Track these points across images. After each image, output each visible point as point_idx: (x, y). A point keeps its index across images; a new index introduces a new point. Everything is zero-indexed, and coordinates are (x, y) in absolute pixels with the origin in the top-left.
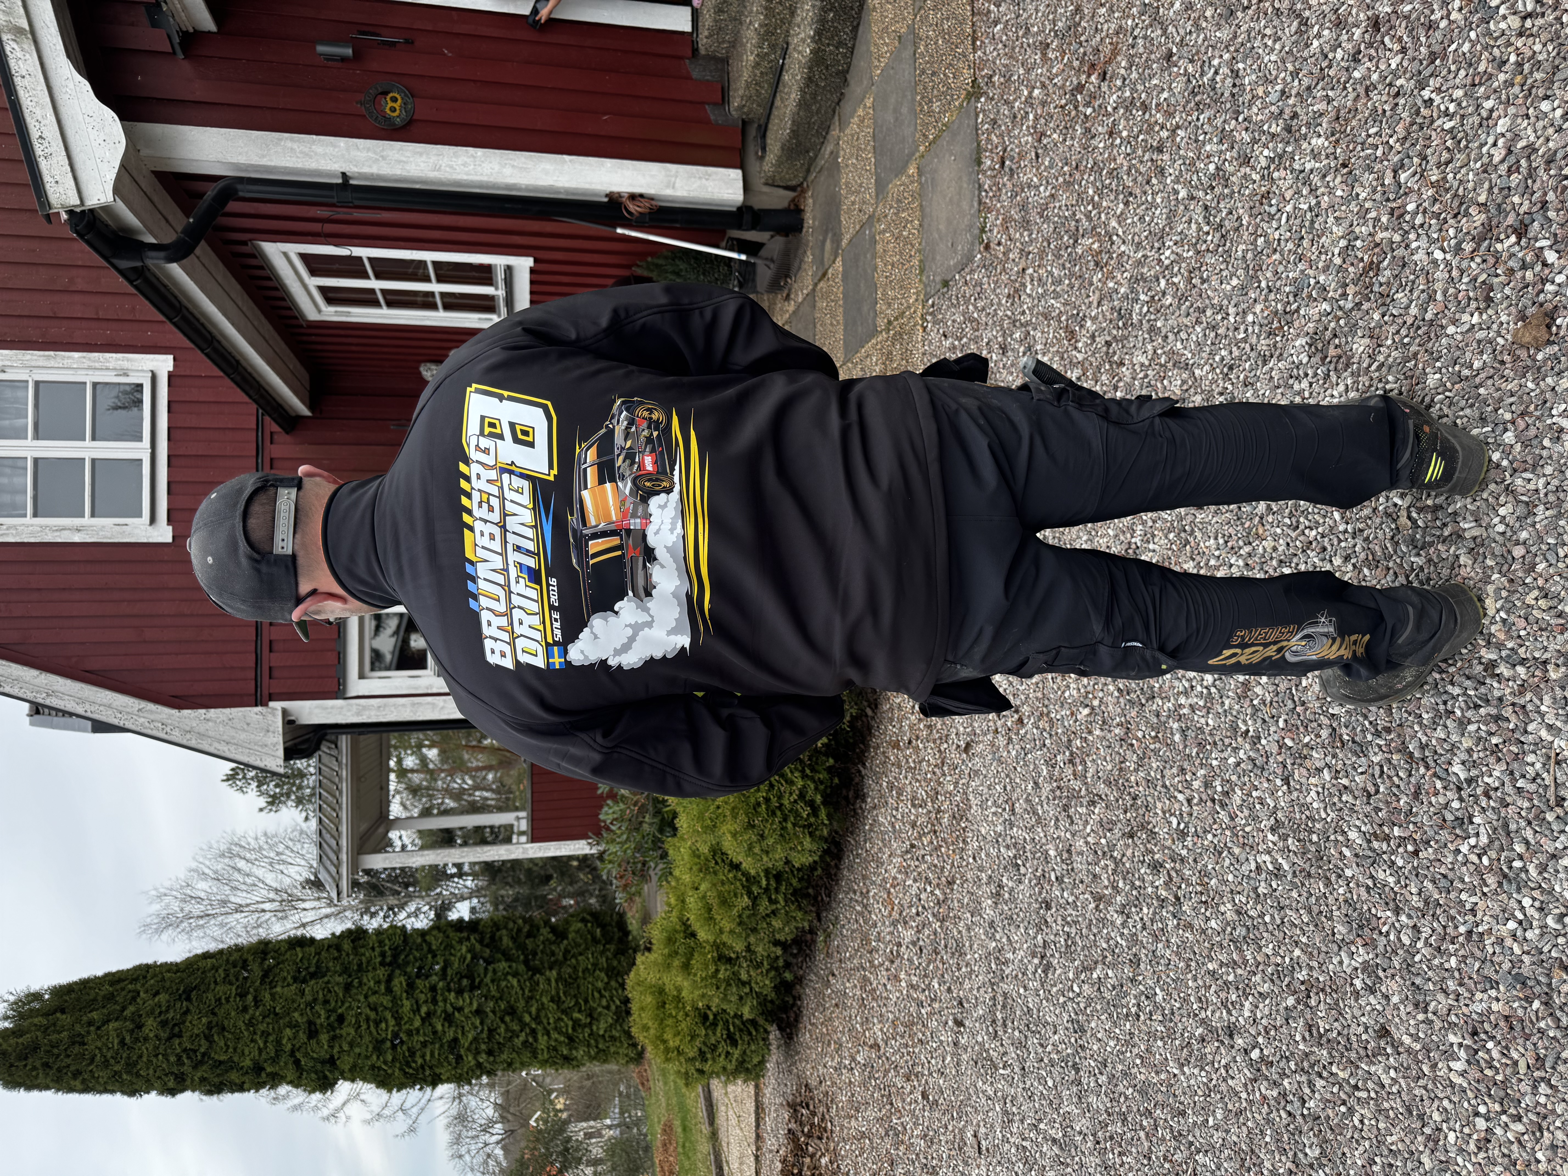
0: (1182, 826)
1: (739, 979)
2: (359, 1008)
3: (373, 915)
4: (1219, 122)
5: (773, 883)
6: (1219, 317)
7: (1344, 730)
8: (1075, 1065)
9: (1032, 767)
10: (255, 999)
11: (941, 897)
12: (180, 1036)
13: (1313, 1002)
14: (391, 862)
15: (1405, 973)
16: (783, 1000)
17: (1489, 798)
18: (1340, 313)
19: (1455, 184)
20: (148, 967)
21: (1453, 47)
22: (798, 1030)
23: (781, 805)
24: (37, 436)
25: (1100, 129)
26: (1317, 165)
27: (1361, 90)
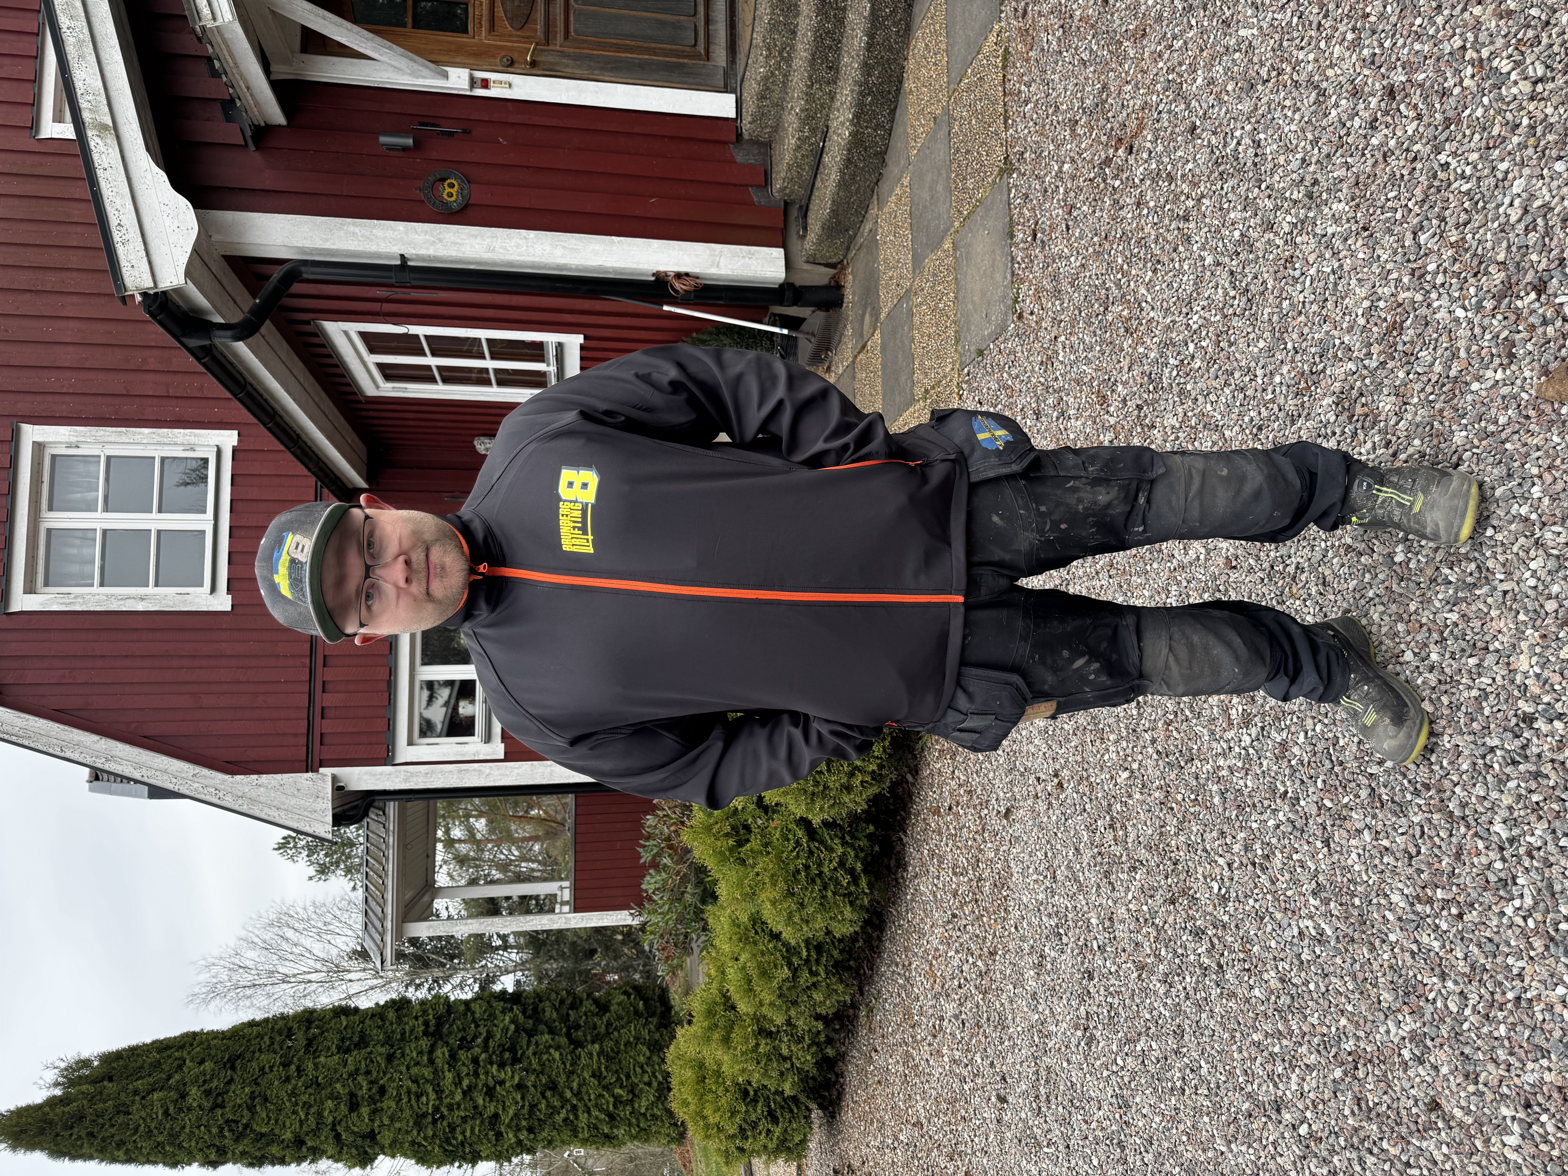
0: (1223, 891)
1: (780, 1054)
2: (400, 1080)
3: (418, 987)
4: (1242, 190)
5: (814, 954)
6: (1247, 379)
7: (1383, 790)
8: (1120, 1142)
9: (1072, 833)
10: (298, 1069)
11: (984, 969)
12: (223, 1107)
13: (1361, 1074)
14: (434, 931)
15: (1453, 1041)
16: (825, 1077)
17: (1532, 858)
18: (1365, 372)
19: (1475, 243)
20: (195, 1034)
21: (1467, 112)
22: (840, 1108)
23: (821, 872)
24: (106, 509)
25: (1128, 200)
26: (1339, 229)
27: (1379, 156)
